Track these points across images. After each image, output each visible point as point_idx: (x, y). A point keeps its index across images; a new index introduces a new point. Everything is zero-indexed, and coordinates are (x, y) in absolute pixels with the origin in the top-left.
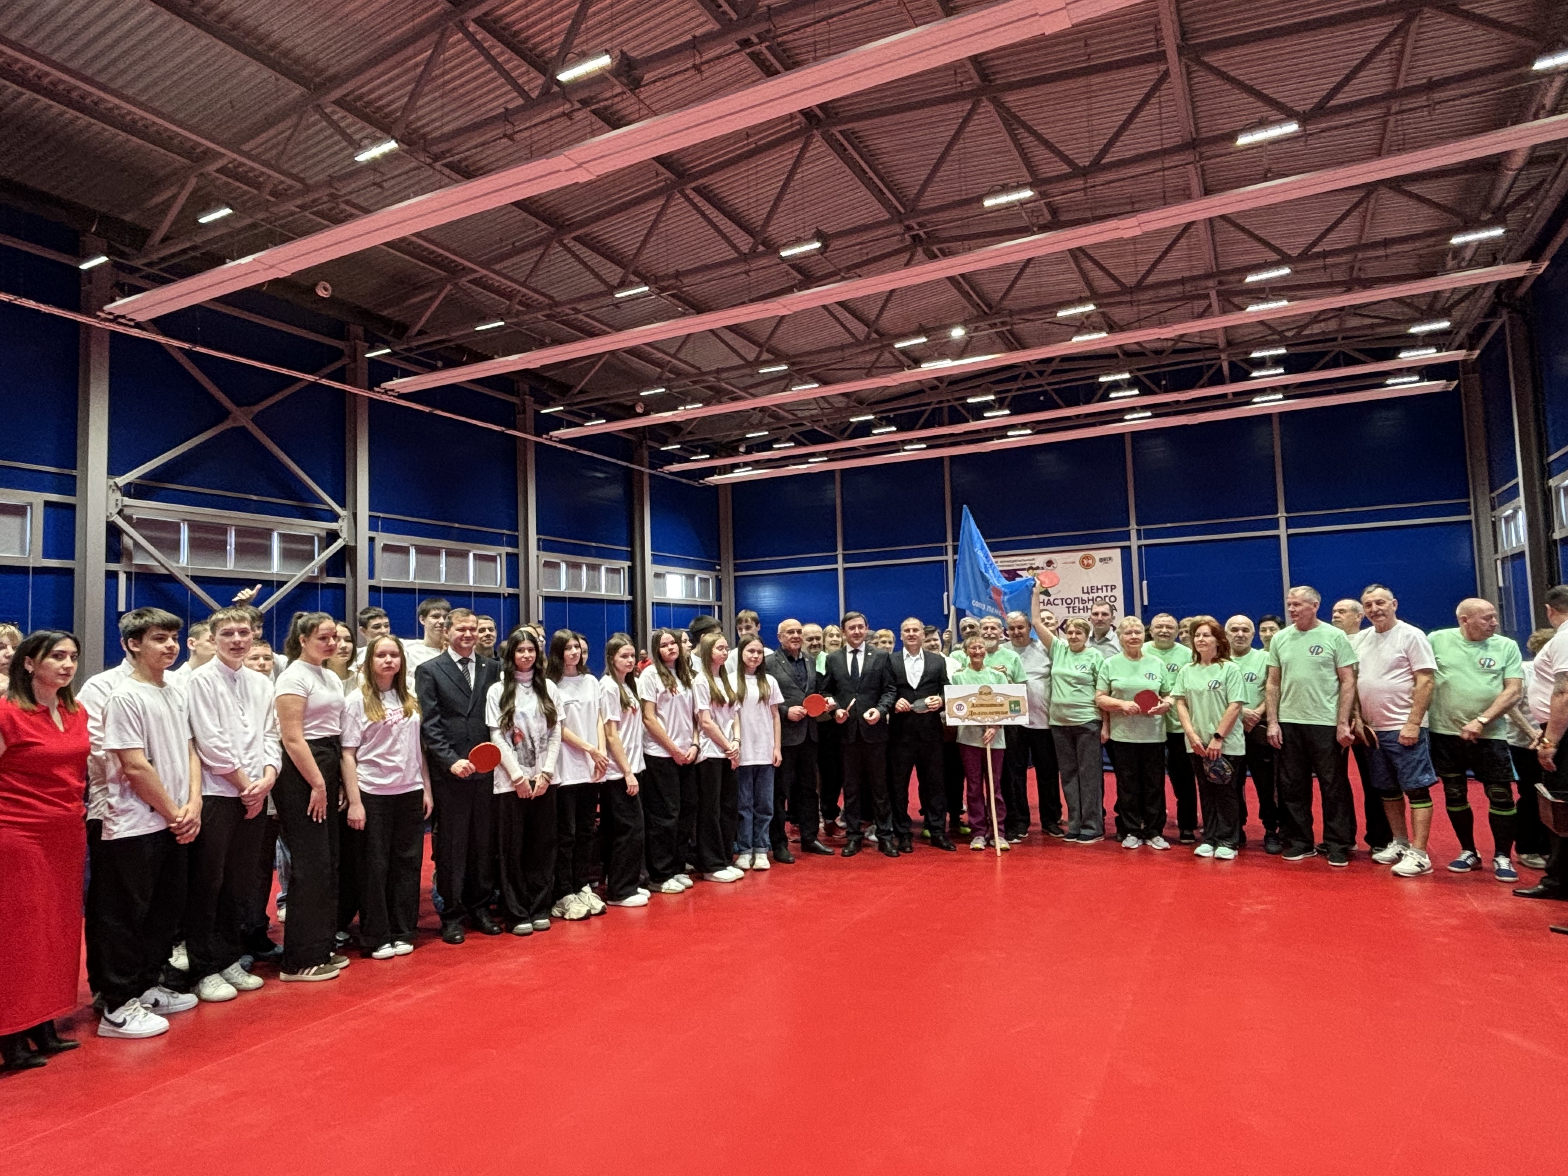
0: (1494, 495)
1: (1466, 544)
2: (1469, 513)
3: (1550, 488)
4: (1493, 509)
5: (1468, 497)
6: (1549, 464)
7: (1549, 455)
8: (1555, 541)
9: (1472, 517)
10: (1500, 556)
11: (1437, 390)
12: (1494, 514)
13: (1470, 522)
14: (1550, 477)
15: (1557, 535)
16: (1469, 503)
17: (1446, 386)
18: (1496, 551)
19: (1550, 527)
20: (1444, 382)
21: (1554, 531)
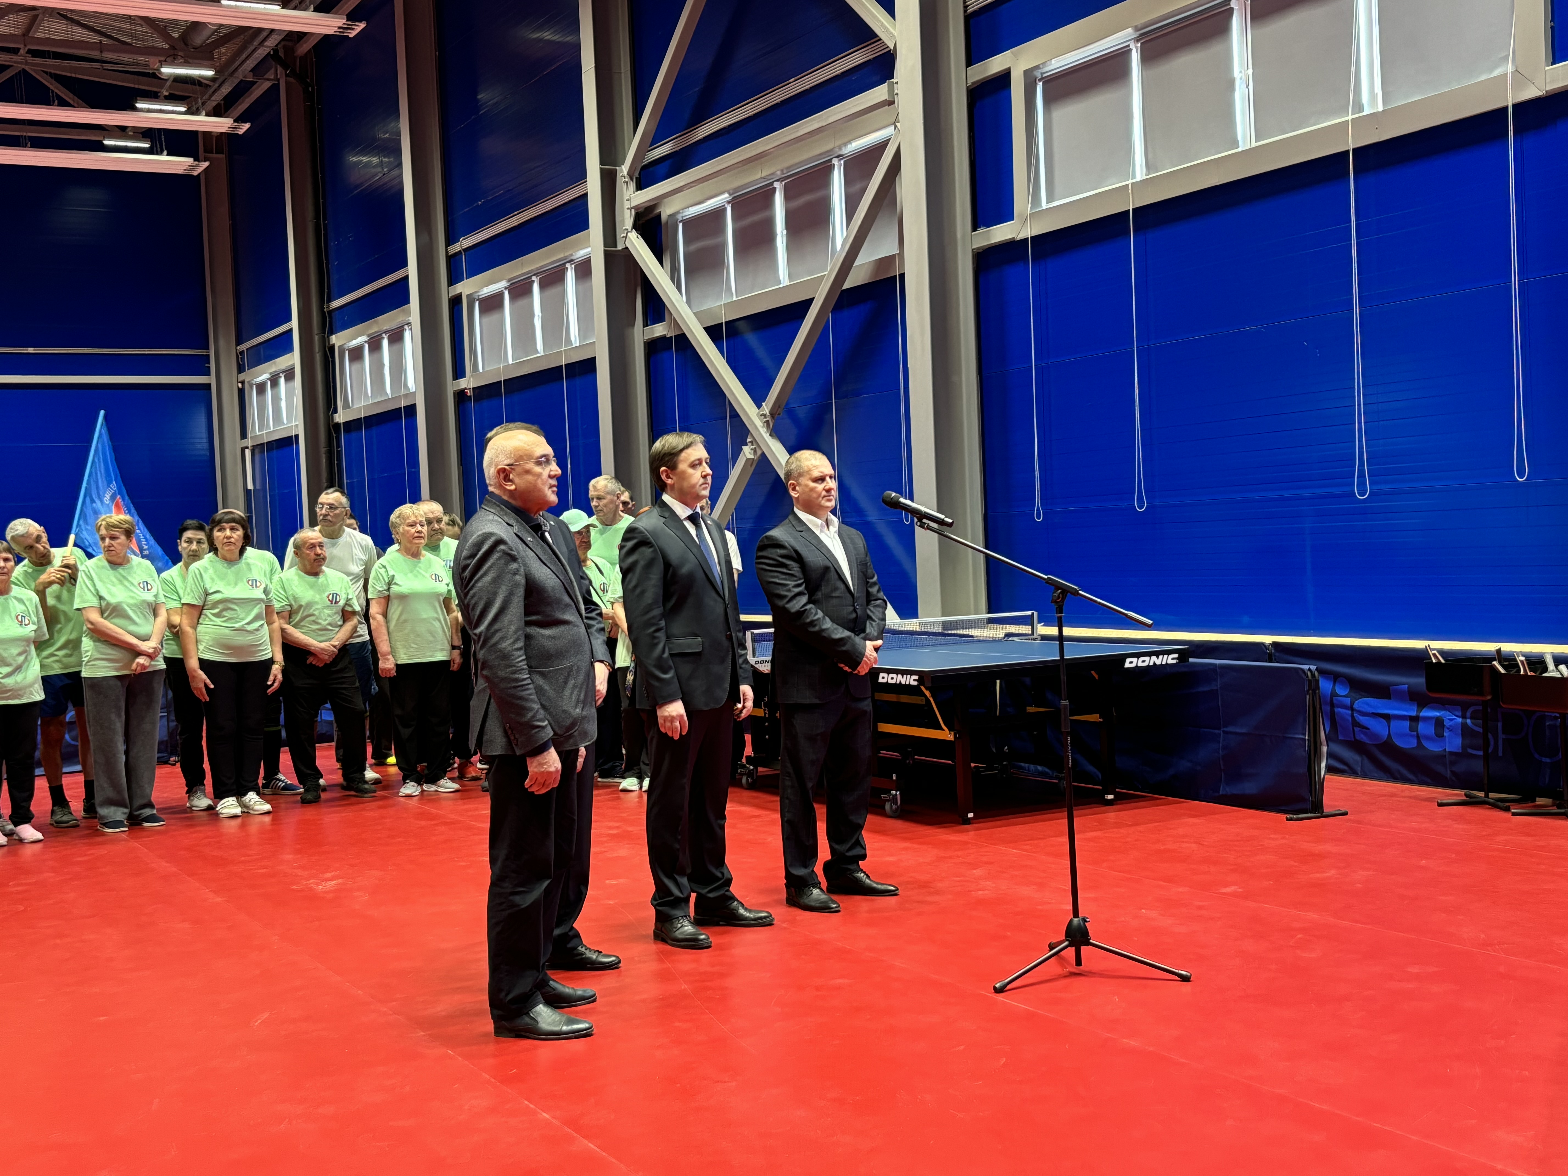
0: (244, 347)
1: (202, 420)
2: (208, 373)
3: (332, 348)
4: (241, 369)
5: (207, 347)
6: (331, 312)
7: (330, 300)
8: (338, 424)
9: (212, 380)
10: (249, 443)
11: (179, 171)
12: (242, 377)
13: (208, 386)
14: (332, 332)
15: (340, 417)
16: (208, 356)
17: (193, 168)
18: (244, 435)
19: (331, 406)
20: (190, 160)
21: (335, 411)
